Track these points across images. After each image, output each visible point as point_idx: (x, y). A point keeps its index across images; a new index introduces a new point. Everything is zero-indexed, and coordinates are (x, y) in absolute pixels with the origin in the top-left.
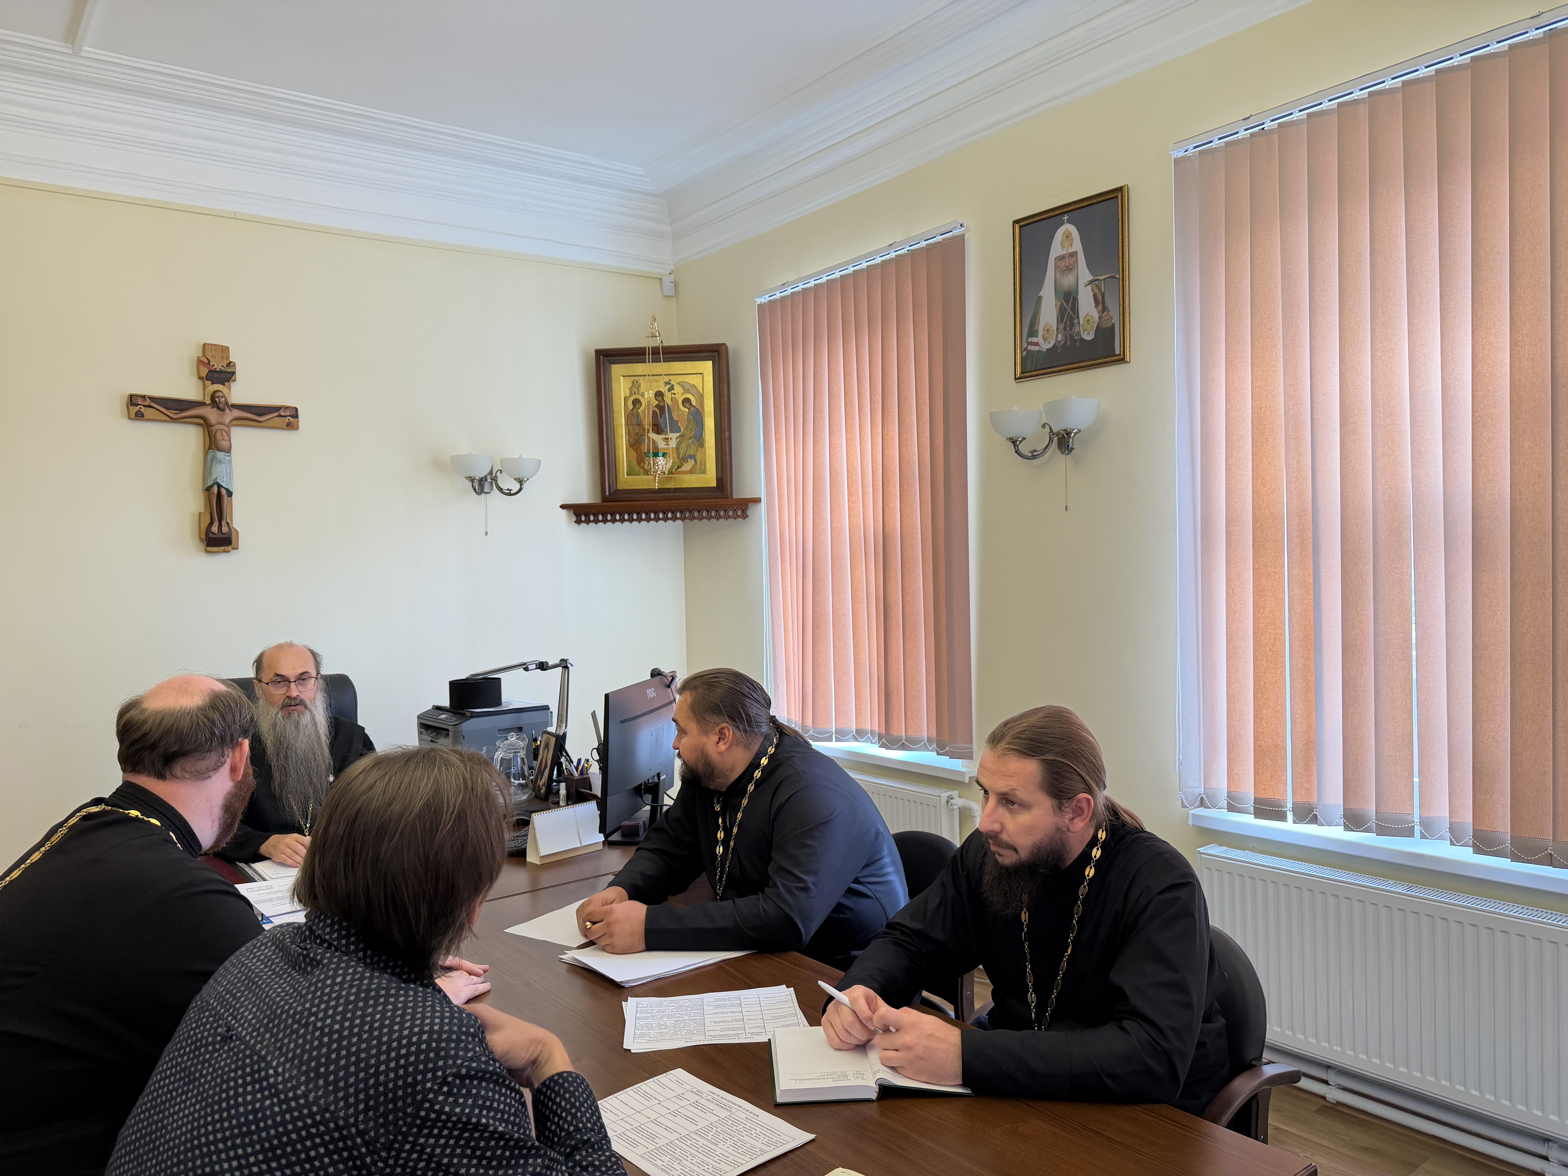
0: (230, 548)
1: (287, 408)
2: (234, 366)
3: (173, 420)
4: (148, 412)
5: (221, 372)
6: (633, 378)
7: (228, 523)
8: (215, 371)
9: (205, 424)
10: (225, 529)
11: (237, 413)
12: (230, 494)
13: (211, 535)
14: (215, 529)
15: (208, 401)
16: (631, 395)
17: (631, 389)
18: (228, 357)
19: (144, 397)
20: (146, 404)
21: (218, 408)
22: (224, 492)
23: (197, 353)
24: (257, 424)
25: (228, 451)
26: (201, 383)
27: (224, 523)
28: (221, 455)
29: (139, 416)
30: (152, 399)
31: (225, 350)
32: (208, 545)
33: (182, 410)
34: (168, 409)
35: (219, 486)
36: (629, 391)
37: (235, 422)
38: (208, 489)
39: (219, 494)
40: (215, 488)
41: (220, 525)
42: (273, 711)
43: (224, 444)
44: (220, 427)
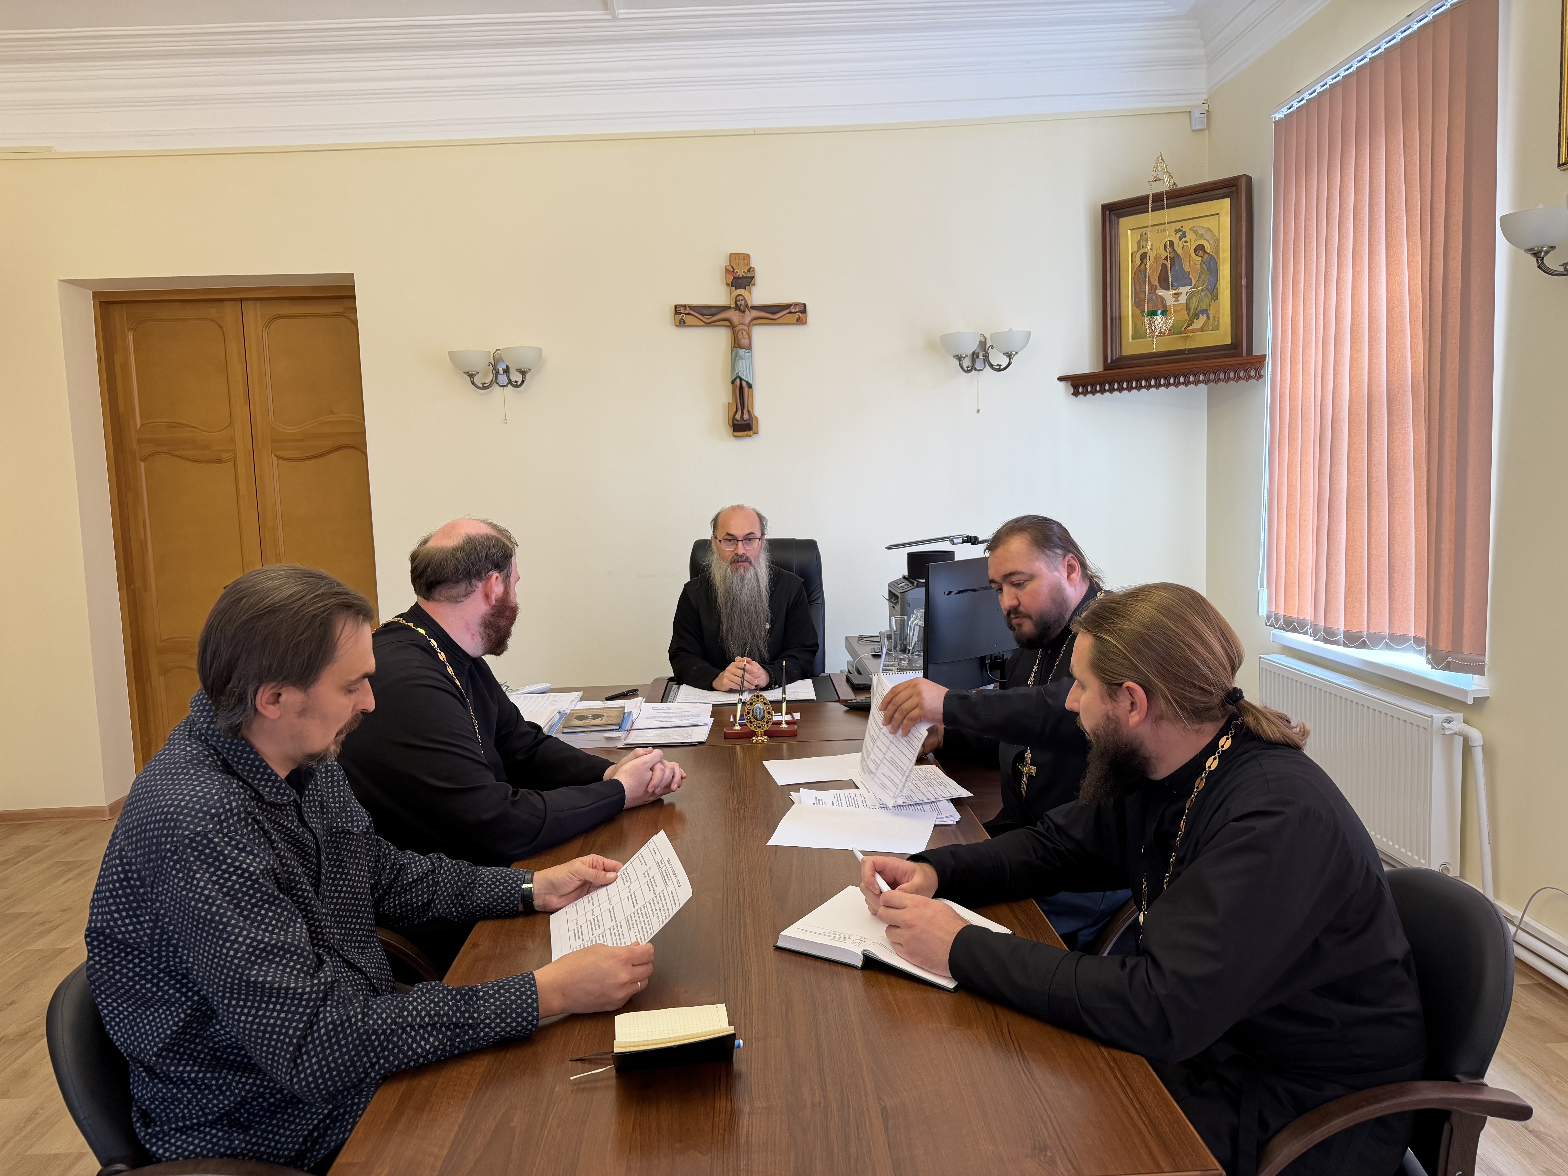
0: (751, 433)
1: (796, 304)
2: (754, 270)
3: (708, 324)
4: (689, 320)
5: (743, 277)
6: (1141, 230)
7: (749, 411)
8: (739, 278)
9: (731, 325)
10: (746, 416)
11: (755, 313)
12: (750, 386)
13: (736, 422)
14: (738, 417)
15: (733, 306)
16: (1139, 249)
17: (1139, 243)
18: (749, 263)
19: (685, 306)
20: (687, 312)
21: (740, 310)
22: (744, 384)
23: (724, 262)
24: (772, 322)
25: (749, 347)
26: (728, 289)
27: (745, 411)
28: (742, 352)
29: (681, 324)
30: (691, 307)
31: (747, 257)
32: (734, 431)
33: (713, 315)
34: (702, 315)
35: (741, 379)
36: (1136, 245)
37: (754, 322)
38: (733, 382)
39: (741, 387)
40: (738, 381)
41: (742, 413)
42: (725, 565)
43: (745, 342)
44: (741, 327)
